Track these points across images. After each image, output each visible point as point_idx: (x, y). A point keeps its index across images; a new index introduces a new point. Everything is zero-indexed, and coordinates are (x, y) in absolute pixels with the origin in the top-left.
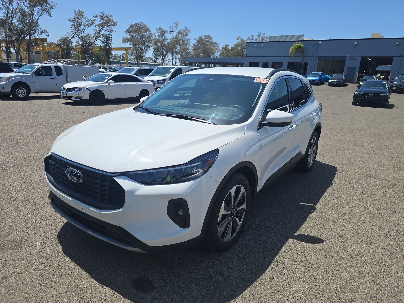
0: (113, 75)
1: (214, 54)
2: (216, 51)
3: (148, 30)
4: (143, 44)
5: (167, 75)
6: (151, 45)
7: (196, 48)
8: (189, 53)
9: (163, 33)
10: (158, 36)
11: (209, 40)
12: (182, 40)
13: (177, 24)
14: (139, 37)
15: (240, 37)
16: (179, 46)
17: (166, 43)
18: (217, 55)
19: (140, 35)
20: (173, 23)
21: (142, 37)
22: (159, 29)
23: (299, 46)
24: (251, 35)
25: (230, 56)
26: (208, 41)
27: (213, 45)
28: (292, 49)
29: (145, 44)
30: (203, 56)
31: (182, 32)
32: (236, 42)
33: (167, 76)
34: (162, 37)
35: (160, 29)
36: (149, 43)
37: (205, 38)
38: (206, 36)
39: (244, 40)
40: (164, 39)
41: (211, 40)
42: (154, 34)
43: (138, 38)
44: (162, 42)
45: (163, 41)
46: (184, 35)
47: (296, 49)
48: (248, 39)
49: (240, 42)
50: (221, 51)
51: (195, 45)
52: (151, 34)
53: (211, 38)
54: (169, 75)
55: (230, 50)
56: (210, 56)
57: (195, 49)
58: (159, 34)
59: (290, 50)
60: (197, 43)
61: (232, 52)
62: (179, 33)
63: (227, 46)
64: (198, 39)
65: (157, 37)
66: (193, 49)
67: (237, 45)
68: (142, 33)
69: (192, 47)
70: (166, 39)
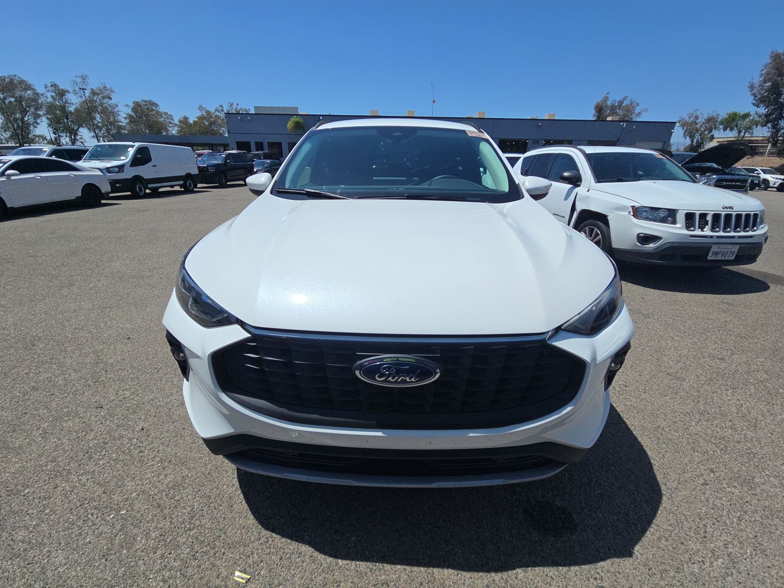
0: (11, 160)
1: (167, 131)
2: (170, 125)
3: (28, 87)
4: (24, 112)
5: (123, 158)
6: (41, 113)
7: (132, 120)
8: (121, 127)
9: (62, 93)
10: (52, 97)
11: (154, 108)
12: (102, 104)
13: (84, 78)
14: (13, 100)
15: (204, 107)
16: (98, 115)
17: (72, 109)
18: (174, 131)
19: (13, 97)
20: (76, 77)
21: (19, 100)
22: (52, 86)
23: (298, 122)
24: (220, 104)
25: (195, 134)
26: (153, 110)
27: (162, 117)
28: (290, 124)
29: (28, 111)
30: (149, 132)
31: (98, 91)
32: (199, 114)
33: (124, 160)
34: (61, 99)
35: (54, 85)
36: (37, 109)
37: (146, 105)
38: (146, 101)
39: (211, 112)
40: (66, 103)
41: (156, 108)
42: (42, 95)
43: (11, 101)
44: (63, 108)
45: (64, 106)
46: (104, 98)
47: (296, 125)
48: (215, 110)
49: (205, 113)
50: (178, 125)
51: (130, 116)
52: (37, 94)
53: (156, 105)
54: (128, 159)
55: (191, 124)
56: (161, 133)
57: (130, 121)
58: (54, 94)
59: (288, 126)
60: (133, 110)
61: (197, 128)
62: (94, 93)
63: (186, 118)
64: (132, 105)
65: (50, 100)
66: (127, 121)
67: (201, 118)
68: (18, 93)
69: (125, 118)
70: (69, 103)
